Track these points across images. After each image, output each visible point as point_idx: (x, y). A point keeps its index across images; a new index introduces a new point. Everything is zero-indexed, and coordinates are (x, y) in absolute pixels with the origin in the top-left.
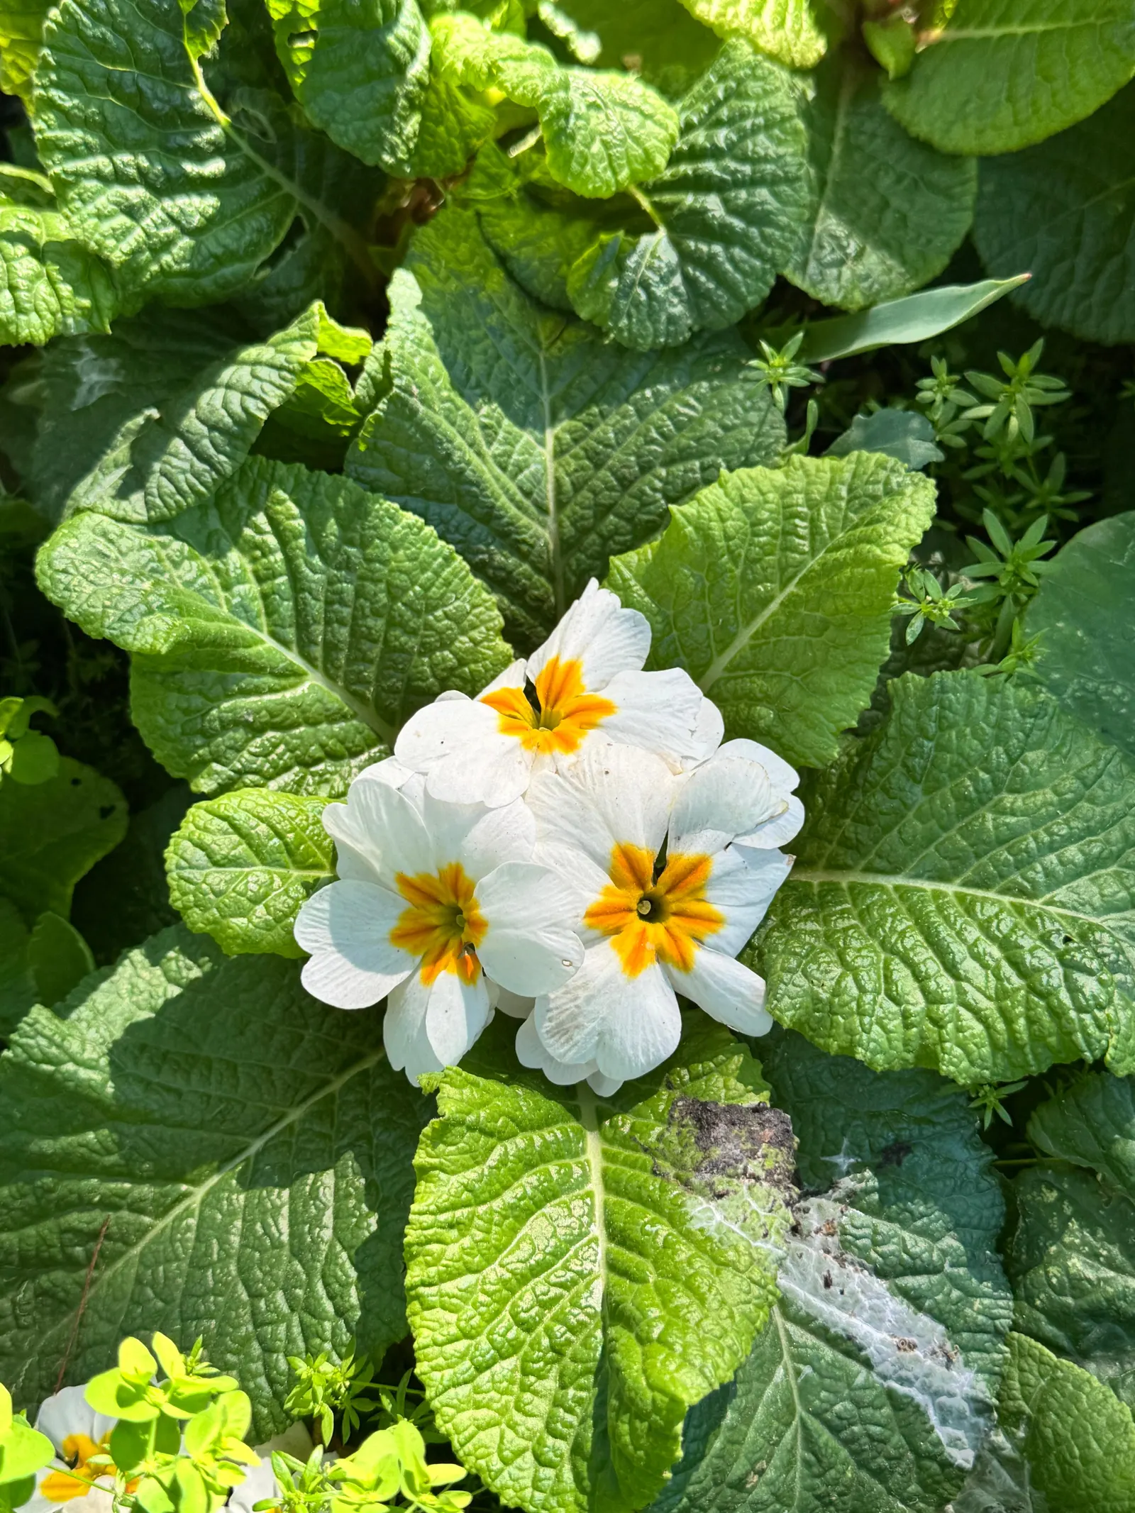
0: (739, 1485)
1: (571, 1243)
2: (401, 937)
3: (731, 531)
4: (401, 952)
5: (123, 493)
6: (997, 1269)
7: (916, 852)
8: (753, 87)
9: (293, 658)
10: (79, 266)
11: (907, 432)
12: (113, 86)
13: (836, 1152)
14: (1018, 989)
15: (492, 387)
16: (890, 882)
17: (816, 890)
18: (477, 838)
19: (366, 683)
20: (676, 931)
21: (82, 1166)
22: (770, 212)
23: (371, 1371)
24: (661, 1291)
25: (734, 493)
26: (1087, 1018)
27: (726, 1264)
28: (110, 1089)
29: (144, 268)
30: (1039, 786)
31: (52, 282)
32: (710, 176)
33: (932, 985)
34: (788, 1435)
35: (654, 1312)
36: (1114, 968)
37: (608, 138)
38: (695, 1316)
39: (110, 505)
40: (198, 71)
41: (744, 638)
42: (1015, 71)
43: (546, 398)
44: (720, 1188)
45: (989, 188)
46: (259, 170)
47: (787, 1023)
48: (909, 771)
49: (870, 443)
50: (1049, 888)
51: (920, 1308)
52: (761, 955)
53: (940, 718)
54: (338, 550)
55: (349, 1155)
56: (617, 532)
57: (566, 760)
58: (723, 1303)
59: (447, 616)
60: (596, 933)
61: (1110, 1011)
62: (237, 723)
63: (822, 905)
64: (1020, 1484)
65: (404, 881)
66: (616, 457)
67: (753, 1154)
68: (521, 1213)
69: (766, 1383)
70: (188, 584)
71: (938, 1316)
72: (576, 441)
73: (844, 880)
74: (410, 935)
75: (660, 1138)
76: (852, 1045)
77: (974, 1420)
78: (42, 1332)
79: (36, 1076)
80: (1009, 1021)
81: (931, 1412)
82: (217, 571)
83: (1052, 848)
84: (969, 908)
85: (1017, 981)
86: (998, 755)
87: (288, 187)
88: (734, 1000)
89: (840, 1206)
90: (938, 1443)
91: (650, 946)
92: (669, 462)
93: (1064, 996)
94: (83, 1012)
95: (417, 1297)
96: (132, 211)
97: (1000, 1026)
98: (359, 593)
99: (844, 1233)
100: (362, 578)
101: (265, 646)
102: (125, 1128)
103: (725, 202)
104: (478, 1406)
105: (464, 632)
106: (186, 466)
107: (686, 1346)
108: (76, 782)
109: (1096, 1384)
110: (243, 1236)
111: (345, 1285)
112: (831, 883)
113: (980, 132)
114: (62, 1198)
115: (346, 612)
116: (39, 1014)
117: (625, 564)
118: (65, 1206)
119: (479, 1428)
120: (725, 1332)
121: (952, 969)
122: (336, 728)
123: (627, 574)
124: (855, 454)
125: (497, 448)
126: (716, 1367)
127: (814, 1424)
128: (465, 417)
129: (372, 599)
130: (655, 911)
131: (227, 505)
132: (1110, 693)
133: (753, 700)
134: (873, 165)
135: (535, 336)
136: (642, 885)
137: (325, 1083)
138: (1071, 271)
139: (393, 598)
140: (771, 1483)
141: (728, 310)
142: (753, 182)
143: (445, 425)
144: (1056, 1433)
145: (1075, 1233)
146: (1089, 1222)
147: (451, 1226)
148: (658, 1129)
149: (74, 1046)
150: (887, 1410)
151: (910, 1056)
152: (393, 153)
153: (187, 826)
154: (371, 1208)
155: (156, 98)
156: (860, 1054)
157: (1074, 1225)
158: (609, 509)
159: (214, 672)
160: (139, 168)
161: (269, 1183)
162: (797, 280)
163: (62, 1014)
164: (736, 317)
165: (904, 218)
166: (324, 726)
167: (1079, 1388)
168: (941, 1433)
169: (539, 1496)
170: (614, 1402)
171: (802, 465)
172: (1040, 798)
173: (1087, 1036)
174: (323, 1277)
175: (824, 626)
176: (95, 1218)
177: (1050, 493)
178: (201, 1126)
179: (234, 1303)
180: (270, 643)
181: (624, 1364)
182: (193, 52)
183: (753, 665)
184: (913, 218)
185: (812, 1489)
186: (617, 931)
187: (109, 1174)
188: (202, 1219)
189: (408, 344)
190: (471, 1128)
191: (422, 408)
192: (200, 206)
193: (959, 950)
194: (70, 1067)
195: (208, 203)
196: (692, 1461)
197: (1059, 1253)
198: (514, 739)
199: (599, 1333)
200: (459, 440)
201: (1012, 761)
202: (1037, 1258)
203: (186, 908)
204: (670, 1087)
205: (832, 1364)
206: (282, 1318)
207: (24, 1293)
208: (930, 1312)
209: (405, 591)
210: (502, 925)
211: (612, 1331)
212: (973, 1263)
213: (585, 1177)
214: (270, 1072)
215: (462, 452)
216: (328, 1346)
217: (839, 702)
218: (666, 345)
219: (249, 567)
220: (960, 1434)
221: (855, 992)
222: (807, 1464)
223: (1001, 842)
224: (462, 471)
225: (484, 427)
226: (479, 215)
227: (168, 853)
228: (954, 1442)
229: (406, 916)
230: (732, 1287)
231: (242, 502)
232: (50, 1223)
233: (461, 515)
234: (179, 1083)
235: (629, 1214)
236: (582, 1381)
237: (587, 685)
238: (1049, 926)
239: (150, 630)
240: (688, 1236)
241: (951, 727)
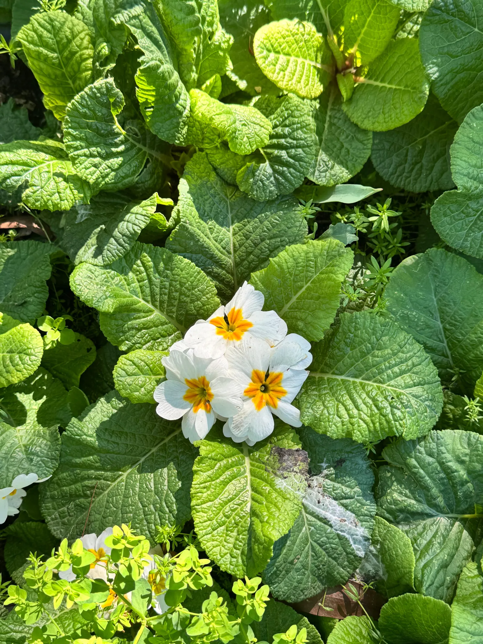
0: (292, 563)
1: (241, 492)
2: (187, 398)
3: (289, 266)
4: (187, 402)
5: (95, 256)
6: (372, 497)
7: (348, 369)
8: (297, 113)
9: (150, 306)
10: (79, 183)
11: (346, 231)
12: (89, 127)
13: (322, 462)
14: (376, 414)
15: (212, 215)
16: (339, 378)
17: (317, 380)
18: (210, 369)
19: (173, 312)
20: (272, 396)
21: (89, 467)
22: (302, 157)
23: (181, 529)
24: (267, 507)
25: (290, 254)
26: (397, 423)
27: (287, 499)
28: (97, 443)
29: (100, 183)
30: (386, 348)
31: (71, 190)
32: (283, 144)
33: (351, 412)
34: (307, 548)
35: (265, 513)
36: (406, 407)
37: (249, 135)
38: (278, 514)
39: (91, 260)
40: (116, 119)
41: (294, 299)
42: (385, 103)
43: (230, 216)
44: (285, 476)
45: (376, 141)
46: (135, 146)
47: (306, 425)
48: (346, 343)
49: (335, 235)
50: (389, 381)
51: (347, 509)
52: (299, 402)
53: (355, 327)
54: (164, 272)
55: (172, 463)
56: (253, 261)
57: (238, 343)
58: (286, 510)
59: (199, 290)
60: (247, 397)
61: (404, 421)
62: (133, 328)
63: (319, 385)
64: (378, 562)
65: (188, 381)
66: (253, 236)
67: (296, 465)
68: (225, 483)
69: (300, 532)
70: (117, 285)
71: (353, 511)
72: (240, 230)
73: (326, 377)
74: (189, 397)
75: (268, 459)
76: (326, 431)
77: (364, 542)
78: (77, 517)
79: (74, 440)
80: (374, 424)
81: (351, 540)
82: (125, 280)
83: (390, 368)
84: (363, 387)
85: (376, 411)
86: (373, 339)
87: (144, 149)
88: (291, 417)
89: (323, 479)
90: (353, 550)
91: (264, 401)
92: (270, 238)
93: (390, 416)
94: (87, 418)
95: (195, 509)
96: (95, 166)
97: (371, 425)
98: (171, 285)
99: (324, 487)
100: (171, 280)
101: (142, 303)
102: (102, 455)
103: (288, 153)
104: (213, 540)
105: (204, 295)
106: (115, 247)
107: (274, 523)
108: (79, 340)
109: (401, 532)
110: (140, 488)
111: (172, 504)
112: (321, 378)
113: (374, 123)
114: (82, 477)
115: (167, 291)
116: (74, 420)
117: (256, 275)
118: (83, 479)
119: (214, 547)
120: (286, 519)
121: (357, 407)
122: (164, 327)
123: (256, 279)
124: (329, 240)
125: (214, 235)
126: (283, 530)
127: (315, 544)
128: (204, 227)
129: (175, 287)
130: (265, 389)
131: (128, 258)
132: (411, 314)
133: (297, 319)
134: (339, 131)
135: (226, 195)
136: (261, 382)
137: (163, 439)
138: (404, 168)
139: (181, 286)
140: (301, 562)
141: (289, 189)
142: (297, 147)
143: (198, 231)
144: (388, 547)
145: (395, 486)
146: (400, 483)
147: (204, 488)
148: (267, 457)
149: (85, 430)
150: (337, 540)
151: (344, 434)
152: (179, 140)
153: (119, 363)
154: (179, 480)
155: (102, 129)
156: (328, 434)
157: (395, 484)
158: (251, 253)
159: (126, 313)
160: (98, 152)
161: (147, 472)
162: (311, 179)
163: (81, 420)
164: (292, 191)
165: (348, 151)
166: (160, 327)
167: (395, 533)
168: (354, 546)
169: (232, 567)
170: (253, 540)
171: (312, 243)
172: (386, 352)
173: (397, 429)
174: (165, 501)
175: (319, 298)
176: (94, 482)
177: (396, 243)
178: (125, 454)
179: (137, 509)
180: (143, 302)
181: (256, 528)
182: (114, 113)
183: (296, 308)
184: (351, 151)
185: (314, 563)
186: (254, 396)
187: (97, 469)
188: (126, 482)
189: (185, 206)
190: (210, 459)
191: (190, 227)
192: (117, 161)
193: (359, 401)
194: (84, 437)
195: (120, 160)
196: (276, 556)
197: (390, 492)
198: (221, 336)
199: (249, 519)
200: (202, 235)
201: (378, 340)
202: (384, 494)
203: (120, 390)
204: (271, 443)
205: (320, 526)
206: (153, 513)
207: (71, 505)
208: (350, 510)
209: (185, 284)
210: (218, 396)
211: (253, 519)
212: (364, 495)
213: (245, 472)
214: (146, 436)
215: (203, 238)
216: (167, 522)
217: (323, 321)
218: (269, 200)
219: (135, 278)
220: (360, 547)
221: (327, 415)
222: (313, 556)
223: (374, 366)
224: (203, 245)
225: (210, 229)
226: (207, 154)
227: (114, 372)
228: (358, 549)
229: (188, 391)
230: (289, 506)
231: (133, 257)
232: (79, 484)
233: (203, 258)
234: (118, 440)
235: (258, 483)
236: (244, 533)
237: (244, 317)
238: (387, 394)
239: (107, 304)
240: (275, 490)
241: (359, 329)
